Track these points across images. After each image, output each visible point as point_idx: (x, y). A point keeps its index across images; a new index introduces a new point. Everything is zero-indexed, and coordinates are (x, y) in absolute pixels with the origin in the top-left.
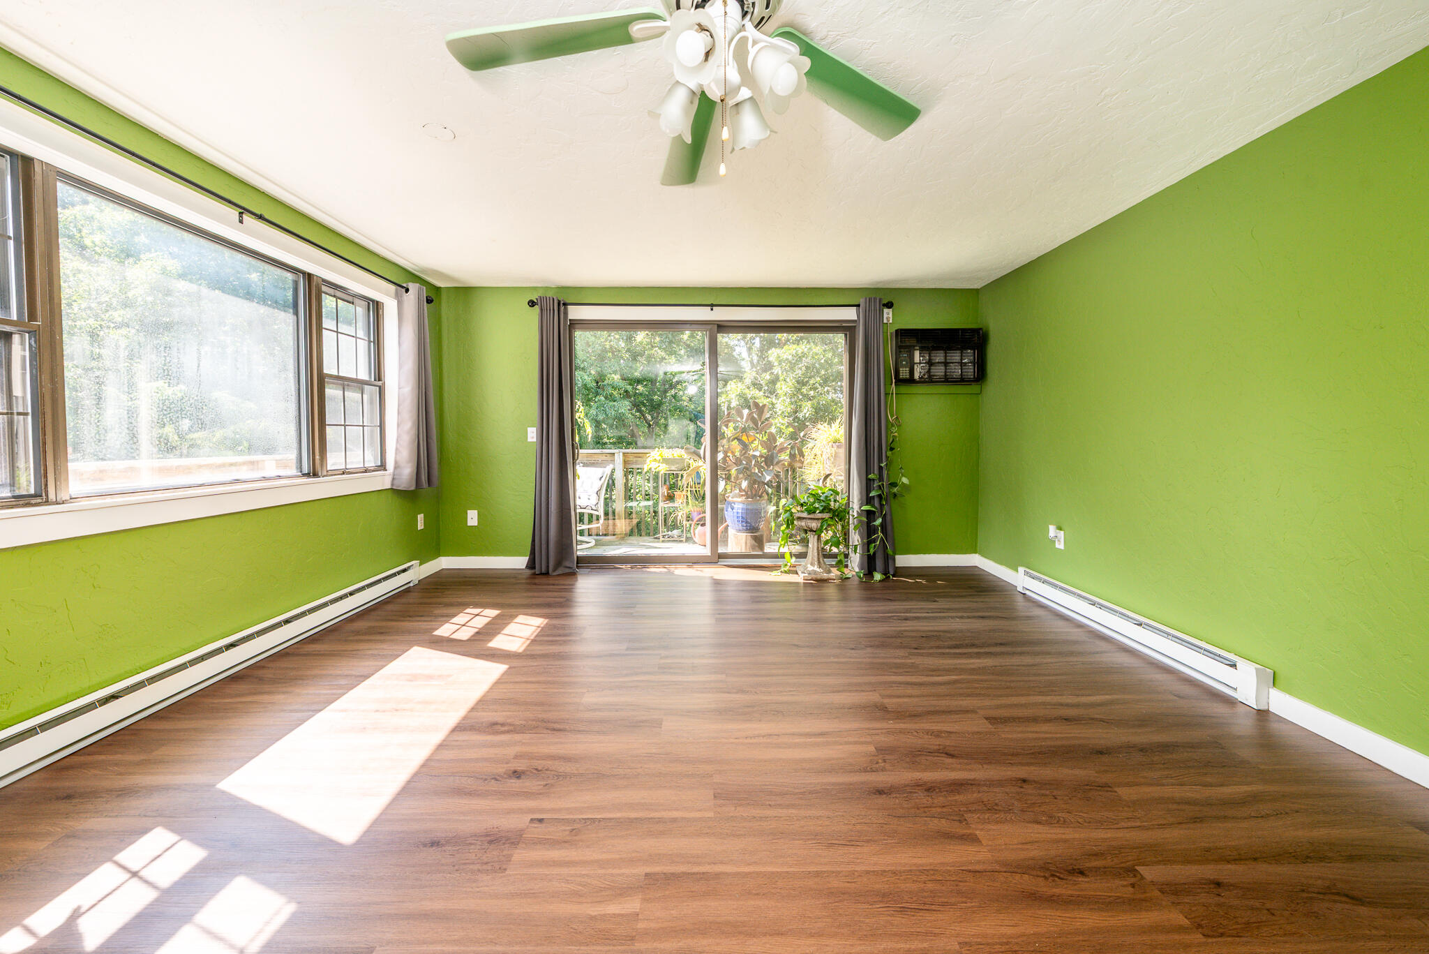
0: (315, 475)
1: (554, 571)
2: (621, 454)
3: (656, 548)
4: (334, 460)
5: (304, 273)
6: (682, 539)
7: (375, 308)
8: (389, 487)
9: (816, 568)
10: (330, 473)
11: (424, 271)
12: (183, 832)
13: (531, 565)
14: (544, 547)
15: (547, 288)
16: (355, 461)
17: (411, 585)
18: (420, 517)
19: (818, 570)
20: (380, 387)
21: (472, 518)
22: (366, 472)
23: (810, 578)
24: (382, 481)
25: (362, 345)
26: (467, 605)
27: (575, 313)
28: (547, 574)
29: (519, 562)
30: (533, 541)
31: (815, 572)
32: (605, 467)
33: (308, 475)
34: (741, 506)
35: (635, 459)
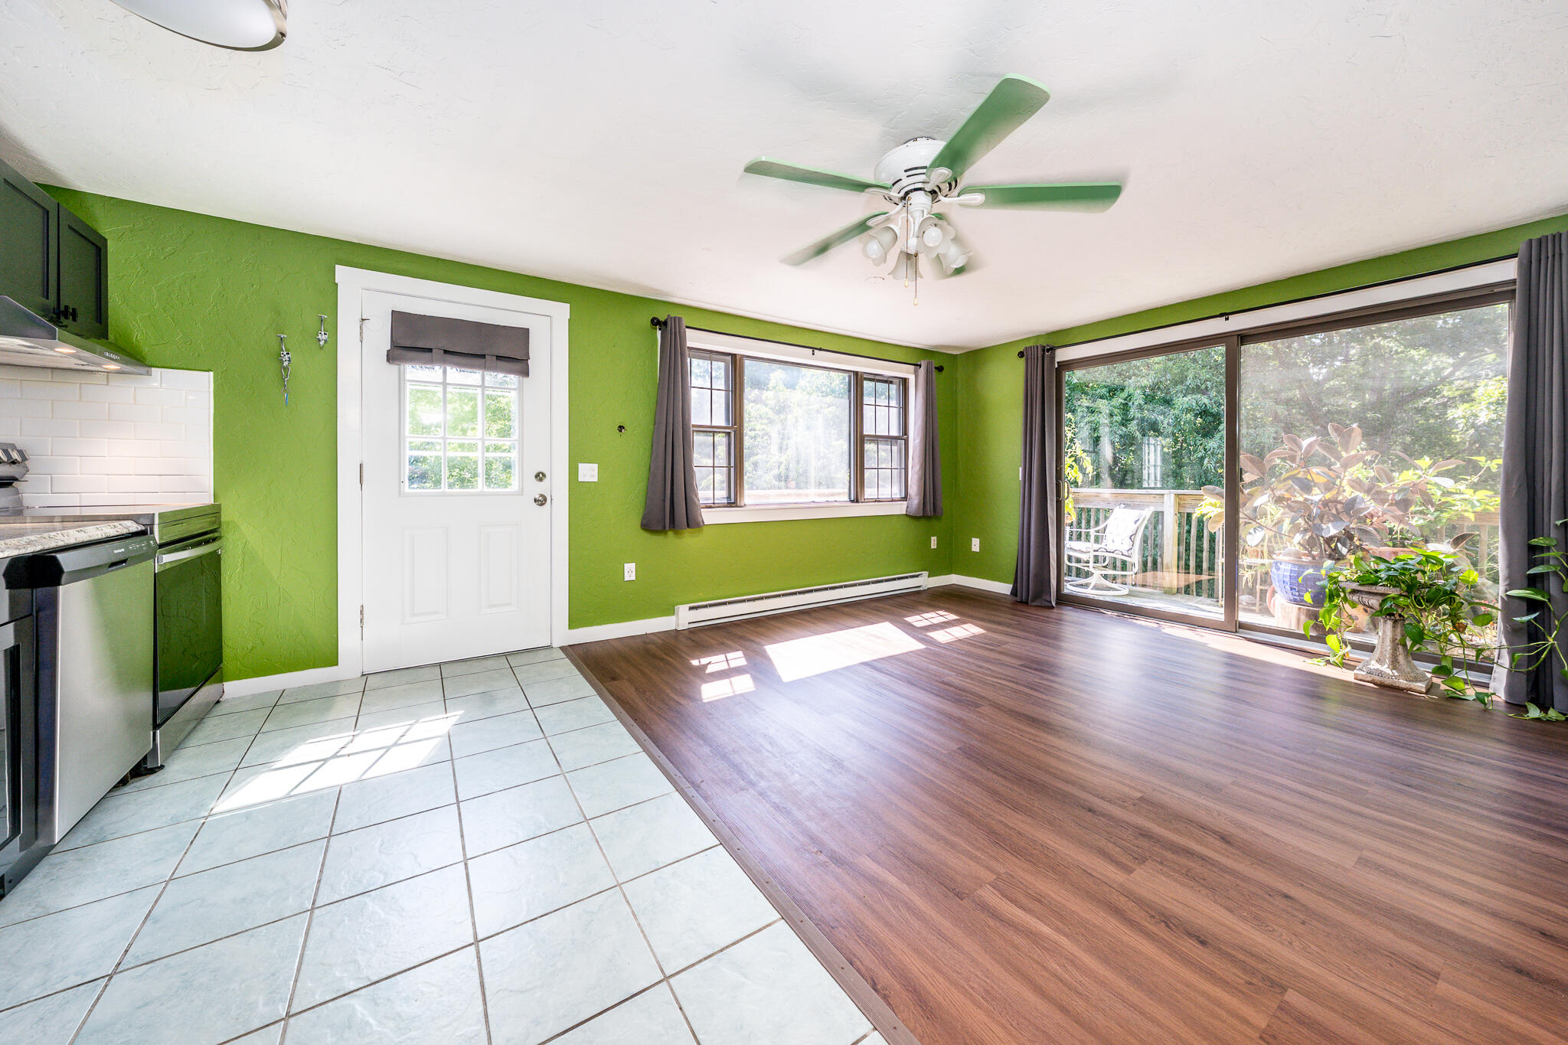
0: (857, 501)
1: (1033, 601)
2: (1173, 496)
3: (1204, 611)
4: (869, 492)
5: (853, 372)
6: (1253, 608)
7: (904, 382)
8: (905, 513)
9: (1385, 668)
10: (866, 500)
11: (937, 347)
12: (745, 655)
13: (1014, 592)
14: (1025, 577)
15: (1038, 337)
16: (885, 492)
17: (921, 589)
18: (934, 539)
19: (1389, 671)
20: (905, 440)
21: (976, 545)
22: (892, 501)
23: (1370, 679)
24: (901, 509)
25: (894, 412)
26: (941, 609)
27: (1063, 355)
28: (1026, 603)
29: (1004, 588)
30: (1017, 571)
31: (1380, 673)
32: (1143, 510)
33: (852, 501)
34: (1289, 567)
35: (1194, 502)
